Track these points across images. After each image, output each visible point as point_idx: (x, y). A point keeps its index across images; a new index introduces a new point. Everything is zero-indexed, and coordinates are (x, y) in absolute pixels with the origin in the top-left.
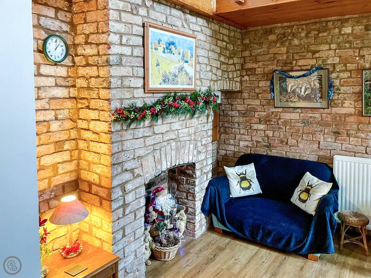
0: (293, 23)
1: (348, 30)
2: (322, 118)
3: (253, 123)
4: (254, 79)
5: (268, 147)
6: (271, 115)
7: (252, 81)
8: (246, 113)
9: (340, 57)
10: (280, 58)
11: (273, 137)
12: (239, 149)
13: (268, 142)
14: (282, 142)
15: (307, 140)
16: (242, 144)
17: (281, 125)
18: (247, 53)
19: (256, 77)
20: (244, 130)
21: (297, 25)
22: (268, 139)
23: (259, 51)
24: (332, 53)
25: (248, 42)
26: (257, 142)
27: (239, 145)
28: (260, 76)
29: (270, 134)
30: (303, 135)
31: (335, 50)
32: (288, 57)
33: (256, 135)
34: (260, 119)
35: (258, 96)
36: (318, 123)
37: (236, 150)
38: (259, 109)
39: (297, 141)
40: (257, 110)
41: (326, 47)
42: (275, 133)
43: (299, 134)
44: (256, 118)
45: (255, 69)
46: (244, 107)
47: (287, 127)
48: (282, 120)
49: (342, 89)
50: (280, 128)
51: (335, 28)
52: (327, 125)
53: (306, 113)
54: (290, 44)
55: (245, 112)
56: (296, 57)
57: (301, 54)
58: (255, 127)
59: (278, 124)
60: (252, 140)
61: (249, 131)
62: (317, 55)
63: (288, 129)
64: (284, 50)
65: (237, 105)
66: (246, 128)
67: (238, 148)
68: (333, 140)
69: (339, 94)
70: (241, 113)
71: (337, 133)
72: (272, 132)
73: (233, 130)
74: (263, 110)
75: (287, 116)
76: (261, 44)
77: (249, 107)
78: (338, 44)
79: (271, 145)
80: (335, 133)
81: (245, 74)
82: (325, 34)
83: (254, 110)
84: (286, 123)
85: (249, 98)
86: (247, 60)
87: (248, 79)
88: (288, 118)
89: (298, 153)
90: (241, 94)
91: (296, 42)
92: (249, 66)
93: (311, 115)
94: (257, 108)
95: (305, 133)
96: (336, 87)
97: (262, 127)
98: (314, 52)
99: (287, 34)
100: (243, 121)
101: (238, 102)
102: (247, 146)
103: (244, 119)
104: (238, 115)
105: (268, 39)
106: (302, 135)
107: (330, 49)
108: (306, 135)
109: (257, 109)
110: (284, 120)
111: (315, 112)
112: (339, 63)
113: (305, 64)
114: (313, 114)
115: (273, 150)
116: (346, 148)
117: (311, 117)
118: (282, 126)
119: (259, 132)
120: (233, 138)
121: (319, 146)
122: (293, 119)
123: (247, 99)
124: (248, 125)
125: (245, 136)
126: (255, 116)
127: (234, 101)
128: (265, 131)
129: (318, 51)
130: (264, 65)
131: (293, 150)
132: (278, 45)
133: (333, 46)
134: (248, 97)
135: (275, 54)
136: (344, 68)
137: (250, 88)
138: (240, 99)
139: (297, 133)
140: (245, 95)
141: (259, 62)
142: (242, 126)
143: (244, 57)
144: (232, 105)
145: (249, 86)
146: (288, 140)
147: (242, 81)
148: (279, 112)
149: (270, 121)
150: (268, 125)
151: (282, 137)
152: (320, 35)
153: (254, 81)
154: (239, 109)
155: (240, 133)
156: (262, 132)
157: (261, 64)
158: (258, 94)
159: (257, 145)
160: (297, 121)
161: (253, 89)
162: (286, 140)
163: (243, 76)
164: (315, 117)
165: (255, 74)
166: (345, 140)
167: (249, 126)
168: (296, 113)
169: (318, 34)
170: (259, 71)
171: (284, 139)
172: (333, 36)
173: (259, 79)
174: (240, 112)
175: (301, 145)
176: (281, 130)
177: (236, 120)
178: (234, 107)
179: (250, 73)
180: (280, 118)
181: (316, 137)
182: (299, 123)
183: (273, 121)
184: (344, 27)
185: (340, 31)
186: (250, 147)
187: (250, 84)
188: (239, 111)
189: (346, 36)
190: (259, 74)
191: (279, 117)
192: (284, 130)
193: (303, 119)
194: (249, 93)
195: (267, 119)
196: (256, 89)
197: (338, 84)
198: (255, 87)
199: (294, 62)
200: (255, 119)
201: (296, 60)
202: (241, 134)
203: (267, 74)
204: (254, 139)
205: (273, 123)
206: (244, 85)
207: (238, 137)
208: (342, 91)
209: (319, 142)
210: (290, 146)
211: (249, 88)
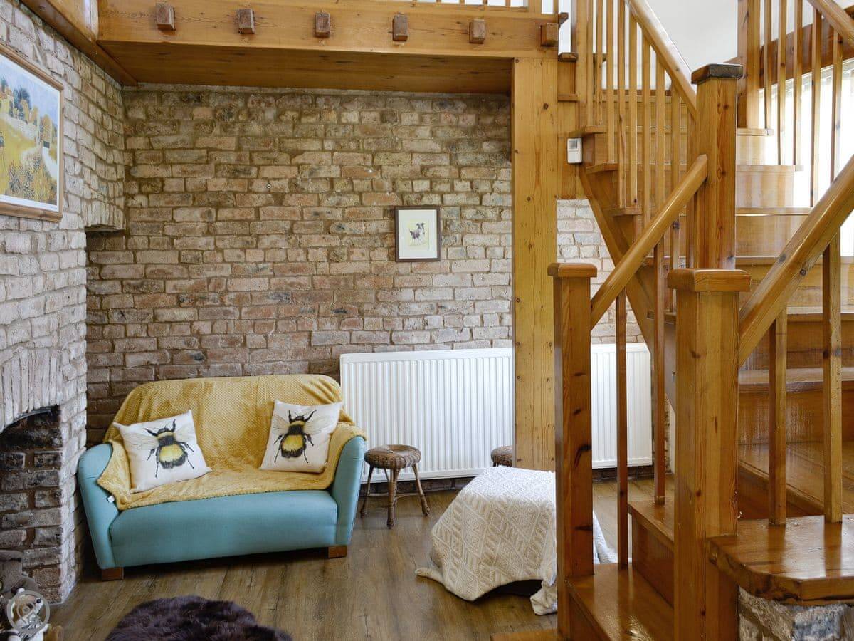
0: (248, 89)
1: (352, 116)
2: (313, 285)
3: (161, 308)
4: (162, 203)
5: (200, 360)
6: (206, 284)
7: (155, 207)
8: (142, 284)
9: (341, 166)
10: (223, 160)
11: (212, 333)
12: (124, 375)
13: (200, 348)
14: (232, 343)
15: (285, 333)
16: (132, 360)
17: (230, 305)
18: (138, 142)
19: (167, 200)
20: (138, 326)
21: (255, 95)
22: (200, 340)
23: (171, 139)
24: (326, 157)
25: (142, 116)
26: (174, 351)
27: (125, 365)
28: (177, 197)
29: (205, 328)
30: (279, 323)
31: (333, 152)
32: (239, 159)
33: (169, 335)
34: (178, 296)
35: (172, 244)
36: (306, 295)
37: (115, 378)
38: (176, 274)
39: (266, 337)
40: (169, 276)
41: (316, 145)
42: (217, 325)
43: (270, 321)
44: (169, 294)
45: (162, 180)
46: (137, 271)
47: (244, 310)
48: (232, 295)
49: (348, 227)
50: (226, 313)
51: (329, 110)
52: (323, 298)
53: (282, 276)
54: (243, 131)
55: (139, 282)
56: (257, 160)
57: (267, 155)
58: (167, 315)
59: (223, 304)
60: (159, 349)
61: (152, 326)
62: (299, 159)
63: (246, 313)
64: (231, 142)
65: (116, 267)
66: (144, 319)
67: (121, 373)
68: (334, 327)
69: (342, 237)
70: (129, 284)
71: (341, 312)
72: (209, 324)
73: (107, 330)
74: (186, 276)
75: (243, 286)
76: (175, 124)
77: (149, 270)
78: (337, 142)
79: (208, 354)
80: (337, 311)
81: (136, 190)
82: (312, 120)
83: (166, 277)
84: (240, 301)
85: (149, 249)
86: (142, 157)
87: (144, 204)
88: (246, 289)
89: (269, 362)
90: (127, 239)
91: (255, 128)
92: (145, 171)
93: (293, 280)
94: (170, 271)
95: (282, 319)
96: (337, 224)
97: (183, 314)
98: (294, 153)
99: (234, 111)
100: (135, 305)
101: (119, 259)
102: (148, 365)
103: (137, 298)
104: (118, 289)
105: (192, 115)
106: (276, 322)
107: (323, 150)
108: (283, 321)
109: (171, 274)
110: (235, 294)
111: (299, 274)
112: (341, 178)
113: (277, 175)
114: (295, 277)
115: (213, 363)
116: (358, 338)
117: (292, 284)
118: (231, 309)
119: (177, 327)
120: (107, 350)
121: (310, 342)
122: (255, 291)
123: (143, 250)
124: (148, 314)
125: (141, 341)
126: (167, 291)
127: (107, 257)
128: (191, 322)
129: (302, 152)
130: (184, 172)
131: (257, 358)
132: (217, 130)
133: (329, 145)
134: (147, 247)
135: (209, 150)
136: (349, 188)
137: (152, 224)
138: (122, 251)
139: (265, 320)
140: (139, 241)
141: (172, 164)
142: (130, 317)
143: (133, 151)
144: (101, 267)
145: (150, 219)
146: (247, 337)
147: (129, 208)
148: (224, 277)
149: (203, 298)
150: (198, 308)
151: (232, 333)
152: (304, 120)
153: (161, 207)
154: (119, 275)
155: (126, 333)
156: (185, 327)
157: (176, 169)
158: (172, 238)
159: (172, 359)
160: (264, 295)
161: (158, 227)
162: (242, 338)
163: (132, 196)
164: (300, 284)
165: (162, 191)
166: (355, 324)
167: (151, 316)
168: (263, 277)
169: (299, 119)
170: (172, 185)
171: (237, 336)
172: (327, 125)
173: (175, 205)
174: (124, 282)
175: (274, 345)
176: (229, 318)
177: (115, 302)
178: (106, 271)
179: (149, 189)
180: (227, 291)
181: (303, 323)
182: (268, 297)
183: (211, 298)
184: (345, 109)
185: (339, 117)
186: (155, 365)
187: (152, 214)
188: (122, 280)
189: (349, 128)
190: (174, 192)
191: (224, 287)
192: (238, 316)
193: (278, 289)
194: (148, 237)
195: (197, 294)
196: (167, 227)
197: (339, 217)
198: (164, 222)
199: (254, 170)
200: (168, 298)
201: (258, 167)
202: (129, 337)
203: (193, 193)
204: (166, 344)
205: (209, 303)
206: (135, 216)
207: (120, 345)
208: (347, 231)
209: (310, 332)
210: (252, 350)
211: (149, 224)
